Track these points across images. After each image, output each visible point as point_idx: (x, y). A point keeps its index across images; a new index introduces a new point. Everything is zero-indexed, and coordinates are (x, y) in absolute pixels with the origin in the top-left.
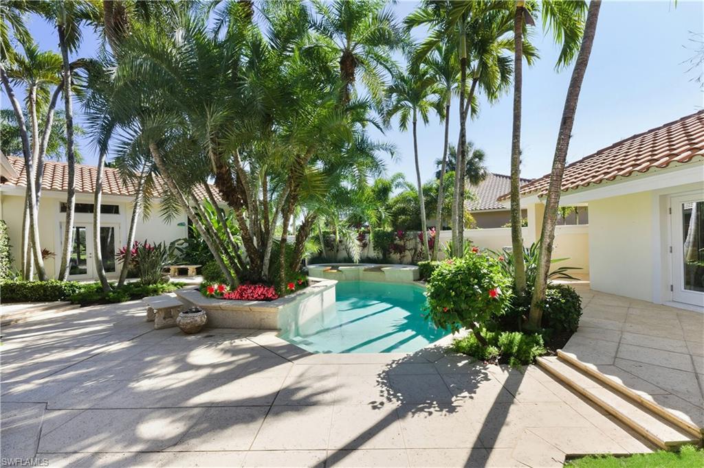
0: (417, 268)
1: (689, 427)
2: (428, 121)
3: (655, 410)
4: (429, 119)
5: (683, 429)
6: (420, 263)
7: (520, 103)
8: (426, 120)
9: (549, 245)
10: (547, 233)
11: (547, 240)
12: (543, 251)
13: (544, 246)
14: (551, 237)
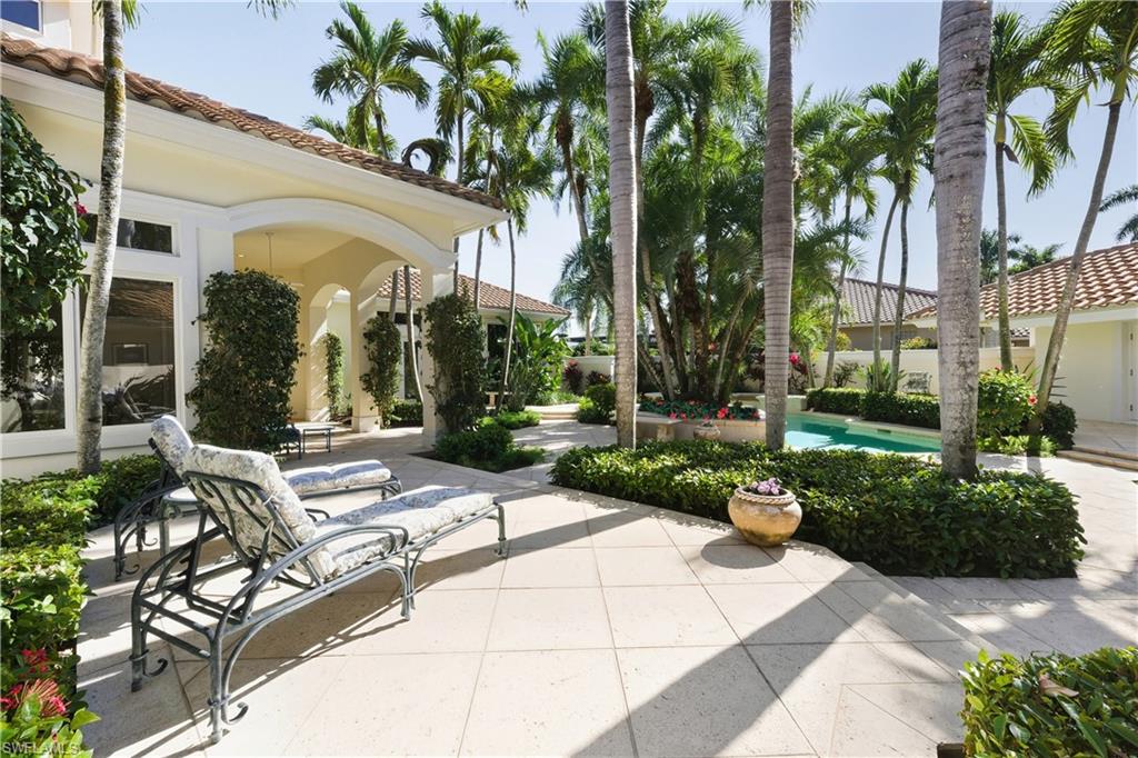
0: (804, 397)
9: (1055, 366)
10: (1054, 356)
11: (1053, 361)
12: (1050, 370)
13: (1051, 366)
14: (1058, 359)
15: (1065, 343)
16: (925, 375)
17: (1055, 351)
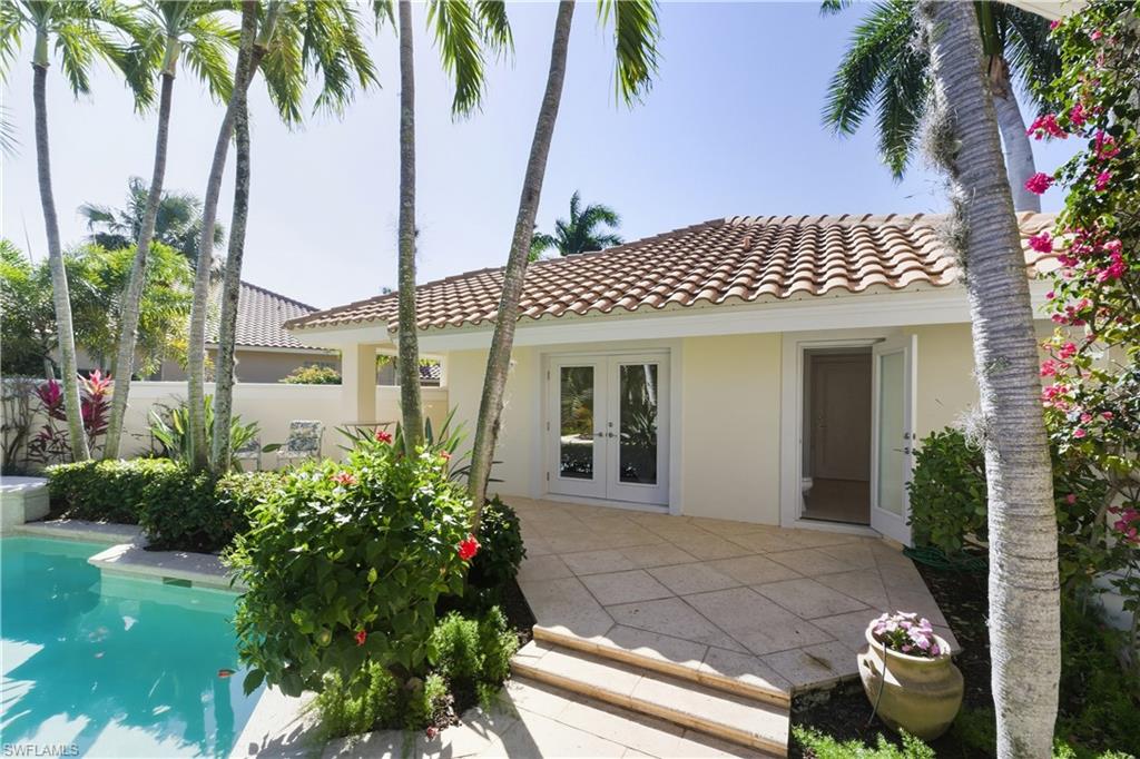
0: (39, 483)
1: (773, 696)
2: (85, 89)
3: (723, 686)
4: (90, 83)
5: (765, 702)
6: (53, 468)
7: (413, 132)
8: (79, 82)
9: (497, 423)
10: (494, 400)
11: (493, 413)
12: (487, 436)
13: (489, 425)
14: (500, 407)
15: (511, 370)
16: (315, 427)
17: (497, 388)
